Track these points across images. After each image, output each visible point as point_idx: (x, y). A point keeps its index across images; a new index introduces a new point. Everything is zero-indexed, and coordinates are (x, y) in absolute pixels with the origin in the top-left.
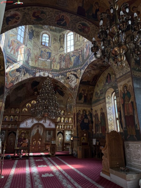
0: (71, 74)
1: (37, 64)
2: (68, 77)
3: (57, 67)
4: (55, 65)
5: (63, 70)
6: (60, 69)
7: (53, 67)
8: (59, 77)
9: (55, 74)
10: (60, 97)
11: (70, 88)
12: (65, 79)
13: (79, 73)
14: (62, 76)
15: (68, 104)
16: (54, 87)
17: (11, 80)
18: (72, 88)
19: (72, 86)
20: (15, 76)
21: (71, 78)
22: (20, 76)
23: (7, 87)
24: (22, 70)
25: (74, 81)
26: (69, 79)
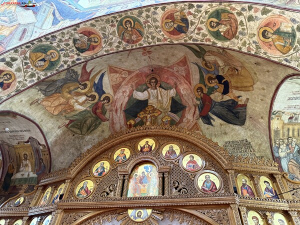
10: (233, 130)
15: (279, 148)
16: (198, 103)
20: (15, 23)
22: (37, 24)
24: (45, 7)
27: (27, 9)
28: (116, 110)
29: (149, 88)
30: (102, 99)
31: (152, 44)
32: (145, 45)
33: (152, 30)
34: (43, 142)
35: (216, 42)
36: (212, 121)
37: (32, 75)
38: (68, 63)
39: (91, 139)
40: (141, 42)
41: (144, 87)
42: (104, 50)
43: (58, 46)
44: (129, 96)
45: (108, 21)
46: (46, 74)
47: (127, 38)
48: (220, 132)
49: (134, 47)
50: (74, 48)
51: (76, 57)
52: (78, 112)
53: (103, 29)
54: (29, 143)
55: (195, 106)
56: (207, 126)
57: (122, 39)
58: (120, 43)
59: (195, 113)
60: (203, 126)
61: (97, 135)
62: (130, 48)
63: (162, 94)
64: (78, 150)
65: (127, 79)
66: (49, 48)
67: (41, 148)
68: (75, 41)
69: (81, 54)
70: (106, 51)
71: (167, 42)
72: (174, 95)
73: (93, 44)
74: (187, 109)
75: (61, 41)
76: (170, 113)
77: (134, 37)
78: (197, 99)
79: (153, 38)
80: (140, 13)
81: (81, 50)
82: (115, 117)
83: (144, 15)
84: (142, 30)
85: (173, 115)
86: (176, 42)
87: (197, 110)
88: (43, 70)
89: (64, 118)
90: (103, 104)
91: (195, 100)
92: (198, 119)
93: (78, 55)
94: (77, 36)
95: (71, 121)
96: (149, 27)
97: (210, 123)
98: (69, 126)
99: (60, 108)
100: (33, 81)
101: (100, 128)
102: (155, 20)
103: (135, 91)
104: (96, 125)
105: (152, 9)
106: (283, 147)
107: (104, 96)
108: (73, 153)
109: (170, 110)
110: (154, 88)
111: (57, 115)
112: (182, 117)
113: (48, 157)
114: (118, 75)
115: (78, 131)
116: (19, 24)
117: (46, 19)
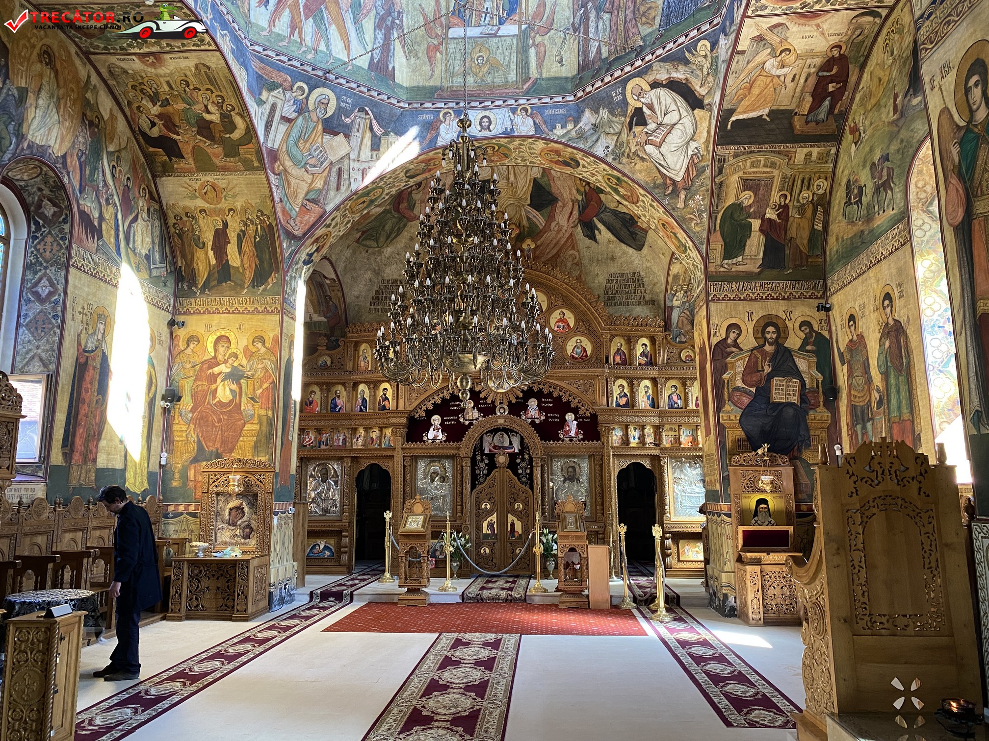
0: (655, 85)
1: (440, 68)
2: (638, 112)
3: (561, 62)
4: (552, 52)
5: (600, 69)
6: (582, 68)
7: (540, 64)
8: (577, 121)
9: (556, 106)
10: (625, 253)
11: (660, 181)
12: (620, 127)
13: (705, 71)
14: (597, 112)
15: (674, 295)
16: (580, 198)
17: (304, 187)
18: (671, 179)
19: (672, 166)
20: (326, 164)
21: (658, 112)
22: (351, 156)
23: (290, 228)
24: (359, 121)
25: (679, 133)
26: (645, 124)
27: (336, 134)
33: (525, 154)
34: (332, 275)
36: (596, 232)
37: (348, 223)
39: (393, 252)
43: (385, 183)
48: (605, 256)
50: (404, 178)
55: (573, 201)
56: (588, 241)
59: (571, 213)
60: (583, 241)
61: (402, 245)
64: (377, 273)
68: (408, 171)
72: (539, 176)
73: (431, 167)
74: (559, 204)
75: (390, 178)
76: (529, 209)
78: (578, 190)
79: (524, 160)
80: (511, 142)
81: (412, 176)
85: (534, 212)
86: (559, 170)
87: (576, 208)
90: (410, 192)
91: (574, 191)
92: (575, 226)
95: (364, 232)
96: (521, 152)
97: (593, 237)
98: (361, 240)
100: (347, 228)
101: (405, 233)
104: (399, 228)
106: (680, 294)
108: (370, 280)
109: (529, 202)
112: (550, 218)
113: (340, 294)
115: (374, 244)
116: (332, 163)
117: (362, 140)
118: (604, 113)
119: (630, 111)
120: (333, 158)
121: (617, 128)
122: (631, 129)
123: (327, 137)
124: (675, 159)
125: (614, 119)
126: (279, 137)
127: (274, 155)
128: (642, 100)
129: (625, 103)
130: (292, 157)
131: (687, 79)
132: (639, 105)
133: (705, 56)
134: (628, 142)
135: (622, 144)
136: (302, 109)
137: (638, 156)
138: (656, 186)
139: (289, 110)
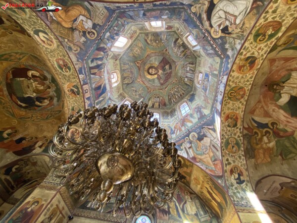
0: (211, 26)
1: (210, 102)
2: (223, 31)
4: (216, 66)
8: (229, 58)
11: (255, 11)
12: (231, 38)
13: (200, 5)
14: (227, 49)
17: (209, 159)
18: (253, 5)
19: (245, 6)
20: (208, 148)
21: (221, 22)
22: (212, 139)
23: (217, 175)
24: (205, 131)
25: (228, 8)
26: (227, 27)
27: (203, 139)
28: (288, 122)
29: (280, 92)
30: (272, 128)
31: (252, 82)
32: (250, 88)
33: (242, 81)
34: (289, 180)
35: (277, 36)
37: (240, 157)
38: (240, 135)
40: (246, 89)
41: (277, 95)
42: (240, 113)
43: (228, 135)
44: (279, 109)
45: (225, 105)
46: (242, 150)
47: (240, 97)
49: (248, 94)
50: (233, 128)
51: (238, 130)
52: (275, 147)
53: (229, 109)
54: (284, 188)
57: (239, 100)
58: (240, 102)
62: (247, 97)
63: (292, 83)
65: (264, 105)
66: (227, 140)
67: (293, 184)
68: (229, 126)
69: (238, 126)
70: (242, 112)
71: (256, 72)
73: (234, 117)
75: (226, 133)
77: (241, 93)
79: (248, 81)
80: (229, 86)
81: (235, 125)
82: (294, 125)
83: (231, 83)
84: (239, 87)
86: (259, 66)
88: (239, 151)
89: (276, 158)
90: (277, 128)
93: (237, 128)
94: (227, 124)
95: (281, 155)
96: (240, 82)
98: (284, 158)
99: (267, 156)
100: (243, 159)
102: (238, 78)
103: (277, 103)
105: (230, 78)
107: (270, 125)
110: (282, 88)
111: (271, 160)
114: (257, 110)
116: (209, 146)
117: (211, 134)
118: (227, 46)
119: (223, 35)
120: (208, 144)
121: (231, 40)
122: (230, 33)
123: (202, 142)
124: (241, 5)
125: (228, 41)
126: (192, 153)
127: (194, 158)
128: (218, 30)
129: (221, 38)
130: (199, 154)
131: (205, 13)
132: (220, 32)
133: (195, 7)
134: (236, 33)
135: (238, 36)
136: (191, 142)
137: (242, 27)
138: (258, 12)
139: (188, 145)
